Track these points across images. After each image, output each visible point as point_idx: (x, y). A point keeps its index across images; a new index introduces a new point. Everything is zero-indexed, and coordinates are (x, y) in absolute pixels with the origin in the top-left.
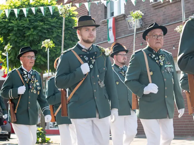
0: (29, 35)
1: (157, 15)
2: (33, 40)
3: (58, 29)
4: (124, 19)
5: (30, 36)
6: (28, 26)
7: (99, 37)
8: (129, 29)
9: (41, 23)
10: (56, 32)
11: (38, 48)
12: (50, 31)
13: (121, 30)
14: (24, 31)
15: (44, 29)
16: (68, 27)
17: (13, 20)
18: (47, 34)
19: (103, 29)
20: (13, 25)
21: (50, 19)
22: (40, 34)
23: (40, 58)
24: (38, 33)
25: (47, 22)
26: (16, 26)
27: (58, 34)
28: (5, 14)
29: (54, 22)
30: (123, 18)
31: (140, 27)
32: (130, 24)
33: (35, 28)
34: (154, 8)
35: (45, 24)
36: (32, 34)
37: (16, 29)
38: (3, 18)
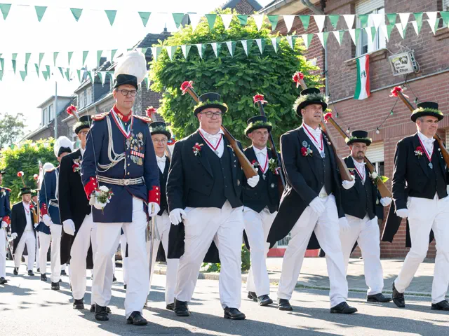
0: (222, 85)
1: (442, 50)
2: (228, 94)
3: (272, 76)
4: (386, 58)
5: (224, 87)
6: (219, 70)
7: (343, 89)
8: (395, 75)
9: (243, 66)
10: (268, 80)
11: (237, 109)
12: (258, 78)
13: (379, 77)
14: (214, 79)
15: (248, 75)
16: (289, 72)
17: (194, 59)
18: (253, 84)
19: (348, 76)
20: (193, 68)
21: (258, 59)
22: (241, 84)
23: (241, 124)
24: (237, 82)
25: (253, 64)
26: (199, 70)
27: (272, 84)
28: (181, 50)
29: (265, 65)
30: (384, 57)
31: (412, 71)
32: (396, 67)
33: (232, 73)
34: (438, 38)
35: (249, 66)
36: (226, 84)
37: (200, 75)
38: (177, 57)
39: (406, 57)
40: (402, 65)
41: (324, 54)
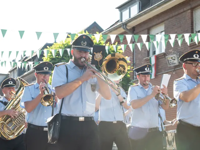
4: (165, 57)
8: (169, 66)
13: (161, 67)
17: (66, 57)
28: (59, 51)
30: (164, 56)
31: (178, 64)
32: (169, 62)
34: (191, 47)
38: (56, 56)
39: (175, 57)
40: (172, 61)
41: (133, 55)
